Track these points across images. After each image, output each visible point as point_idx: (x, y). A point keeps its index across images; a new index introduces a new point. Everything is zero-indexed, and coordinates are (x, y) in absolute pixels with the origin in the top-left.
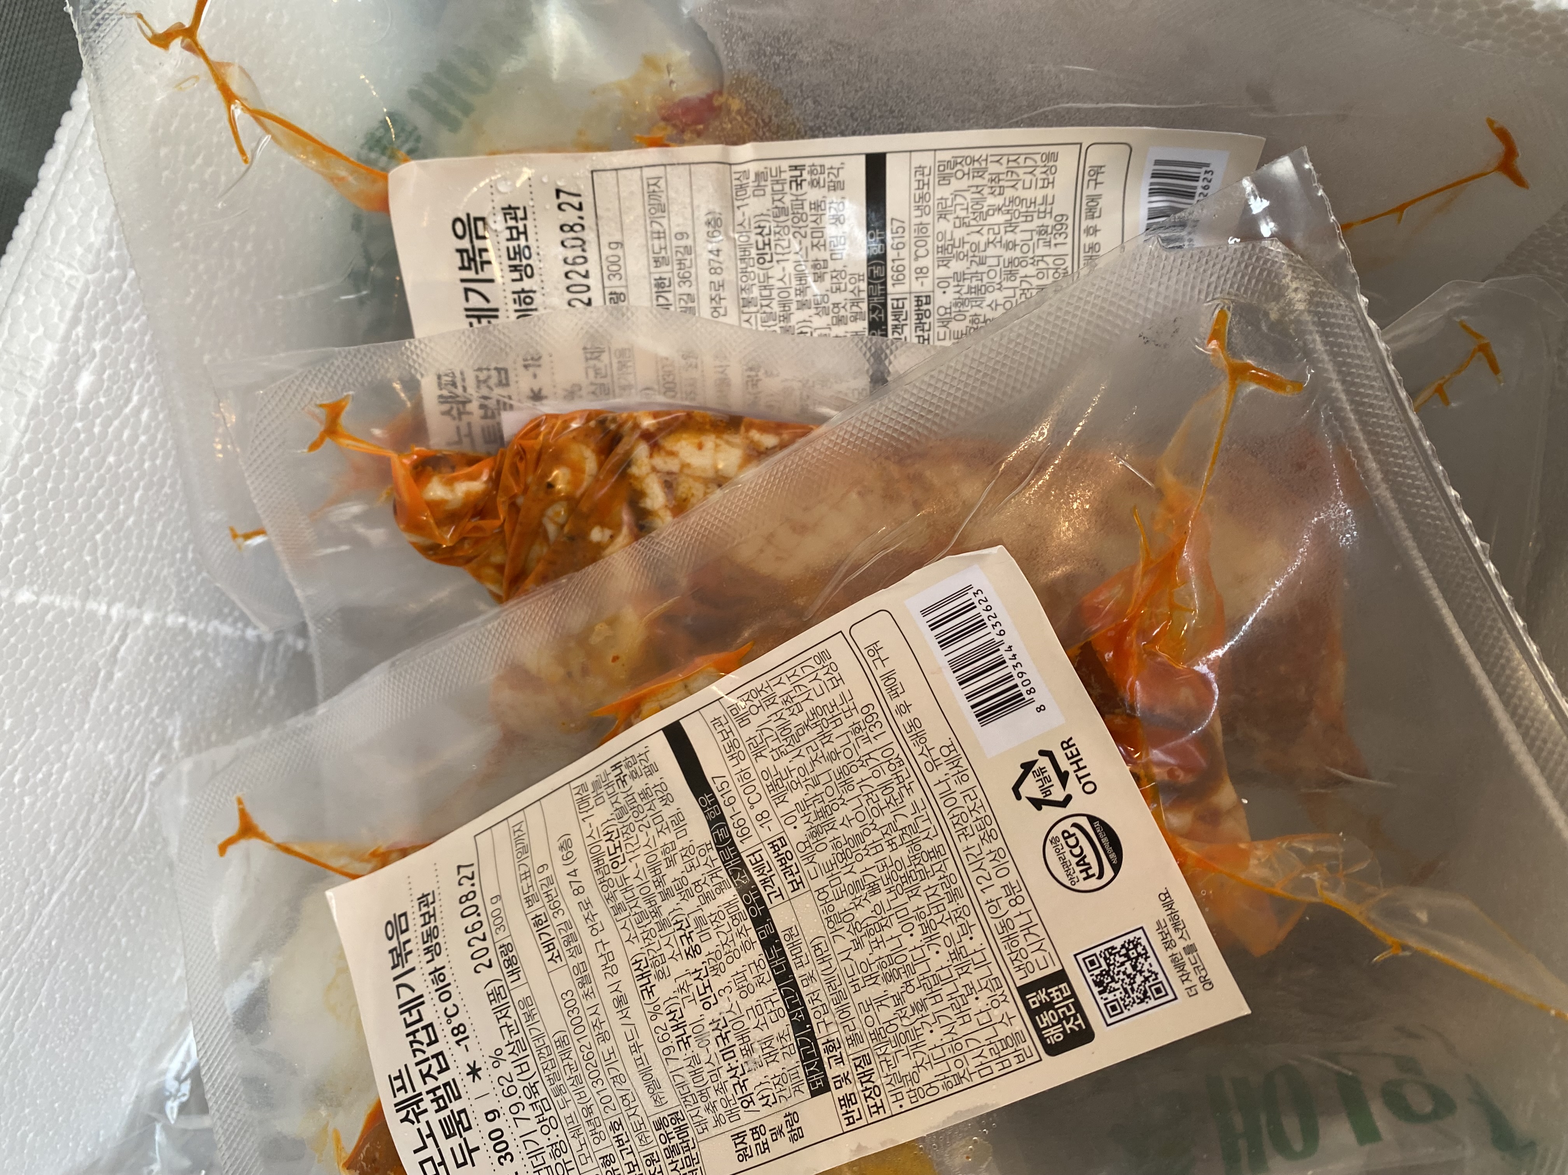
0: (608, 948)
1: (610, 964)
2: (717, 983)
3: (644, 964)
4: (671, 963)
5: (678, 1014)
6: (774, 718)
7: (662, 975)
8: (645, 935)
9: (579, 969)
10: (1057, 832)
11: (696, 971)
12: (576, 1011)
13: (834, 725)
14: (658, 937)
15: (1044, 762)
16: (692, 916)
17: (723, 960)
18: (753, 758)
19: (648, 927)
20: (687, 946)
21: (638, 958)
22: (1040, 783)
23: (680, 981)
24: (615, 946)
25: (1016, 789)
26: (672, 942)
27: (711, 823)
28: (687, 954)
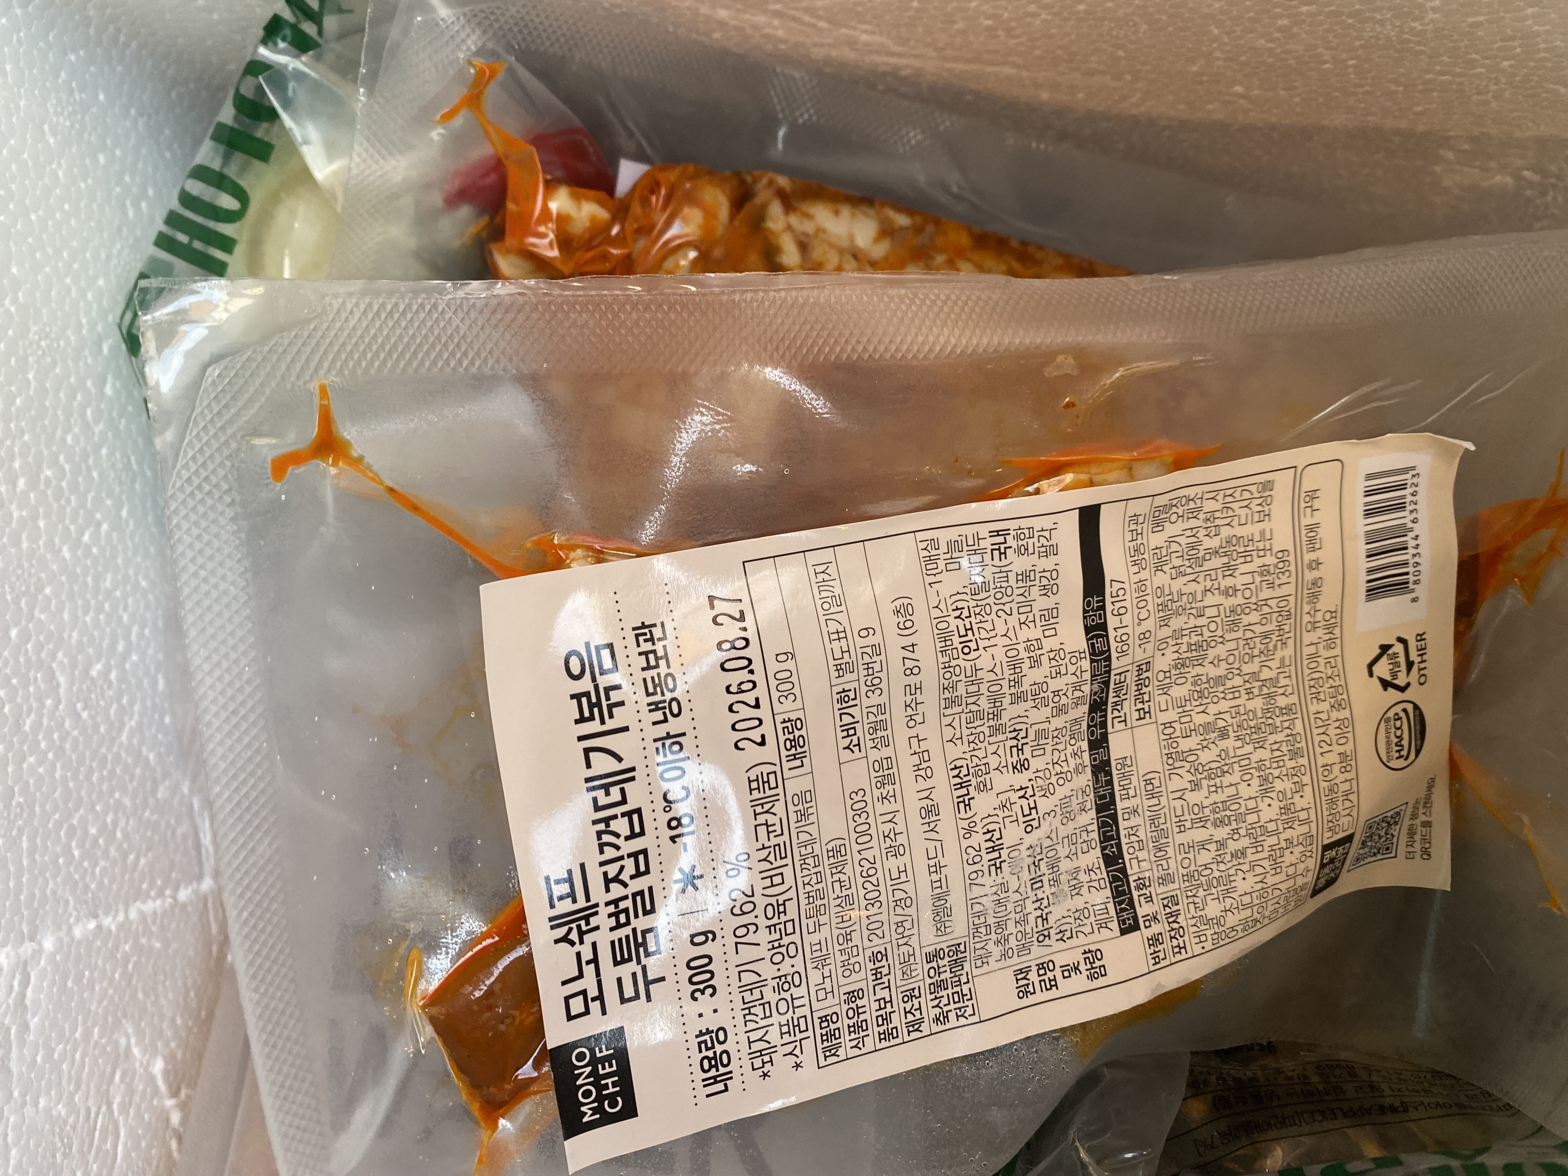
0: (924, 746)
1: (924, 765)
2: (1044, 805)
3: (964, 771)
4: (994, 774)
5: (997, 835)
6: (1189, 533)
7: (983, 787)
8: (971, 738)
9: (881, 765)
10: (1391, 714)
11: (1022, 789)
12: (864, 815)
13: (1242, 560)
14: (986, 743)
15: (1399, 648)
16: (1035, 727)
17: (1054, 780)
18: (1153, 570)
19: (979, 730)
20: (1015, 759)
21: (958, 763)
22: (1391, 667)
23: (1003, 797)
24: (933, 745)
25: (1370, 666)
26: (1001, 752)
27: (1088, 630)
28: (1014, 768)
